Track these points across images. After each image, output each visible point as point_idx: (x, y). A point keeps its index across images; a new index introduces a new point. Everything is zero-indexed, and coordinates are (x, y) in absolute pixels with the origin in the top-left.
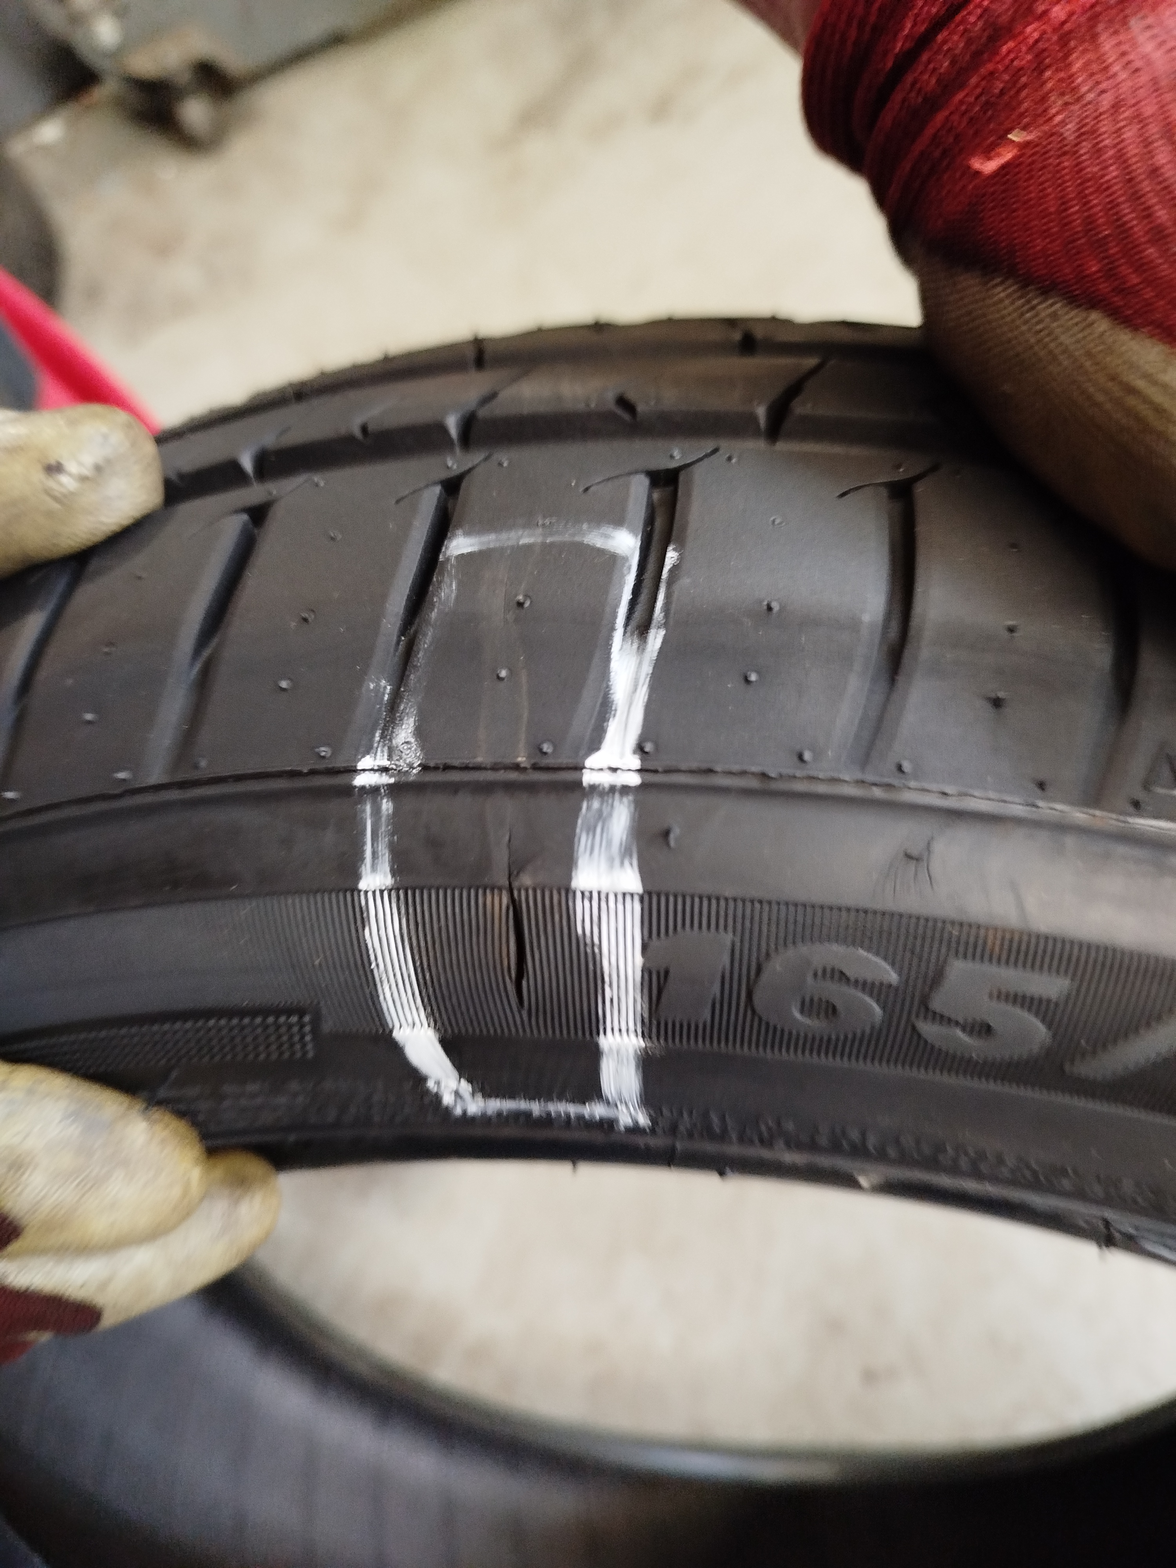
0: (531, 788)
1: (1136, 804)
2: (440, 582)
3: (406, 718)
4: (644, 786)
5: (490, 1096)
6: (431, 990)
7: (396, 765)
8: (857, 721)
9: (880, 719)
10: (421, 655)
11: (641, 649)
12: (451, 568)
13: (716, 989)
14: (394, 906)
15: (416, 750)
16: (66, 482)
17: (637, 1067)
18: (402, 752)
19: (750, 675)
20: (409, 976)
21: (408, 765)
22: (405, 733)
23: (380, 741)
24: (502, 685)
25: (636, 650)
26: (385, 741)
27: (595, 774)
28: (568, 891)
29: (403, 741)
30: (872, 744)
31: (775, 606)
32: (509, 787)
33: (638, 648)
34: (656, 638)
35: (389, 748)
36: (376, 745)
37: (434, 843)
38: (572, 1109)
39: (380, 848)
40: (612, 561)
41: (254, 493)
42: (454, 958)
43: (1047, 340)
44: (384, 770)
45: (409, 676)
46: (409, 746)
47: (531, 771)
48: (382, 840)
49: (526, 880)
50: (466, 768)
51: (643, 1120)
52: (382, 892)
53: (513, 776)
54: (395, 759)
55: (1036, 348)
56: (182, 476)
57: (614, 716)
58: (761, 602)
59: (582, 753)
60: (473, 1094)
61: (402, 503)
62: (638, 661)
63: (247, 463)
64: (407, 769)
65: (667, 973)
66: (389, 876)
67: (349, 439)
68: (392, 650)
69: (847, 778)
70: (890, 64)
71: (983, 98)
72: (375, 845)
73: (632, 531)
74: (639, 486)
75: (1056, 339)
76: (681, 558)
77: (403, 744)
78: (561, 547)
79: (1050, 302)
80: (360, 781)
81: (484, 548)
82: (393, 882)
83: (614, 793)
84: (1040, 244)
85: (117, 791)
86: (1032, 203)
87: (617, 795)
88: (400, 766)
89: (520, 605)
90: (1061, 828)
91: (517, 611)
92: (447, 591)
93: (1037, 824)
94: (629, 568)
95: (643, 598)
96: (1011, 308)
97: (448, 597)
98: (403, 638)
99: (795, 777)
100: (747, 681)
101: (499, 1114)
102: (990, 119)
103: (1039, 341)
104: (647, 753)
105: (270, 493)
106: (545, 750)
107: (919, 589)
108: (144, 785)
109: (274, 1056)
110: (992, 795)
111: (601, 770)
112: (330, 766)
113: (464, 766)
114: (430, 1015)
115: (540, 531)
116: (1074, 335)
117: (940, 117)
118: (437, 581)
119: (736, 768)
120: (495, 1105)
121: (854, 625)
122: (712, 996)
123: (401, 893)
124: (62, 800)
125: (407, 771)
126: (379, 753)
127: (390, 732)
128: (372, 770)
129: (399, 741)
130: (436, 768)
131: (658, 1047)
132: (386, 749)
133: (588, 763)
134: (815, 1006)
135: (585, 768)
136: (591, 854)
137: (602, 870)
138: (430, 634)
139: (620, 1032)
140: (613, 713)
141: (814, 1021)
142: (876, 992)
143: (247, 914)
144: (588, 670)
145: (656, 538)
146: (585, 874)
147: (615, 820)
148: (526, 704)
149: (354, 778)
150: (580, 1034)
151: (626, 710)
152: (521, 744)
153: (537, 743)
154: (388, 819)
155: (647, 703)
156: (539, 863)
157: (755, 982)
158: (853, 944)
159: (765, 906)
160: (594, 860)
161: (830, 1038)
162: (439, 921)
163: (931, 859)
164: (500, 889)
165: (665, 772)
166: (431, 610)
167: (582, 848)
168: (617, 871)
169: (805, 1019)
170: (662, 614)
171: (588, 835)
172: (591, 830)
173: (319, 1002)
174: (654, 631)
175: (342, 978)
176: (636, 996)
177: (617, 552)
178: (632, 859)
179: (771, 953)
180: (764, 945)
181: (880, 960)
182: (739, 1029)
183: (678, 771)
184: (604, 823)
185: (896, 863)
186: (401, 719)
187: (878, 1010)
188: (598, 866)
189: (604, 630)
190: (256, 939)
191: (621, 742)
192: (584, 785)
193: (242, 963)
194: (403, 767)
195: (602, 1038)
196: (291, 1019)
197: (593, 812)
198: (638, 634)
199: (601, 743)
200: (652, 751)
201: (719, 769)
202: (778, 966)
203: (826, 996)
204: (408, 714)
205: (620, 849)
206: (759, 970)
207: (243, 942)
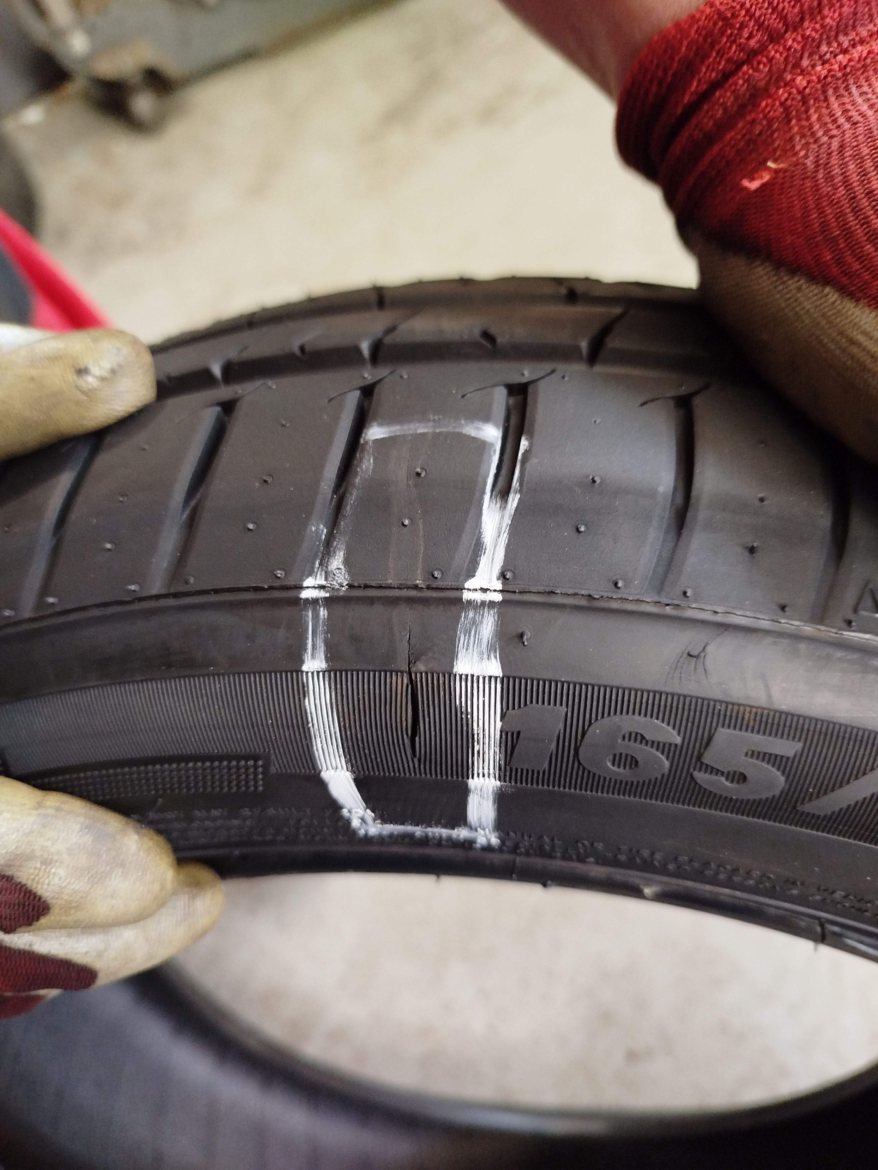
0: (425, 602)
1: (849, 623)
2: (361, 459)
3: (338, 552)
4: (504, 602)
5: (386, 823)
6: (350, 744)
7: (330, 584)
8: (655, 560)
9: (671, 559)
10: (348, 508)
11: (503, 507)
12: (369, 448)
13: (553, 745)
14: (327, 683)
15: (345, 574)
16: (91, 381)
17: (494, 802)
18: (335, 575)
19: (581, 526)
20: (335, 733)
21: (339, 584)
22: (337, 562)
23: (319, 567)
24: (405, 529)
25: (499, 508)
26: (323, 567)
27: (470, 593)
28: (451, 674)
29: (336, 568)
30: (665, 575)
31: (597, 479)
32: (410, 600)
33: (500, 507)
34: (514, 500)
35: (326, 572)
36: (316, 570)
37: (355, 639)
38: (444, 832)
39: (318, 642)
40: (482, 446)
41: (224, 393)
42: (368, 721)
43: (794, 305)
44: (322, 587)
45: (340, 523)
46: (340, 571)
47: (426, 590)
48: (319, 636)
49: (421, 667)
50: (380, 587)
51: (495, 841)
52: (318, 672)
53: (413, 593)
54: (330, 580)
55: (787, 310)
56: (170, 378)
57: (485, 553)
58: (588, 477)
59: (462, 578)
60: (374, 820)
61: (332, 402)
62: (501, 516)
63: (217, 370)
64: (338, 587)
65: (519, 733)
66: (324, 662)
67: (291, 356)
68: (328, 504)
69: (648, 600)
70: (680, 110)
71: (747, 137)
72: (315, 640)
73: (496, 425)
74: (500, 396)
75: (800, 304)
76: (531, 445)
77: (335, 570)
78: (446, 436)
79: (796, 279)
80: (305, 594)
81: (392, 435)
82: (326, 666)
83: (484, 607)
84: (789, 239)
85: (129, 599)
86: (783, 210)
87: (486, 609)
88: (333, 585)
89: (418, 474)
90: (797, 637)
91: (416, 479)
92: (366, 464)
93: (780, 634)
94: (495, 451)
95: (504, 472)
96: (768, 282)
97: (367, 468)
98: (335, 496)
99: (611, 598)
100: (578, 530)
101: (391, 836)
102: (751, 152)
103: (788, 306)
104: (508, 579)
105: (236, 393)
106: (436, 576)
107: (698, 470)
108: (148, 595)
109: (234, 790)
110: (748, 613)
111: (476, 590)
112: (284, 584)
113: (378, 586)
114: (349, 761)
115: (431, 424)
116: (814, 302)
117: (716, 148)
118: (360, 456)
119: (570, 591)
120: (390, 828)
121: (652, 494)
122: (550, 751)
123: (332, 673)
124: (89, 604)
126: (318, 576)
127: (326, 561)
128: (314, 587)
129: (333, 567)
130: (359, 587)
131: (510, 787)
132: (323, 573)
133: (466, 586)
134: (623, 760)
135: (465, 589)
136: (467, 650)
137: (475, 661)
138: (355, 494)
139: (484, 776)
140: (483, 551)
141: (621, 770)
142: (666, 750)
143: (220, 687)
144: (466, 521)
145: (511, 430)
146: (463, 663)
147: (484, 626)
148: (422, 543)
149: (300, 593)
150: (455, 777)
151: (493, 549)
152: (419, 571)
153: (430, 571)
154: (324, 622)
155: (507, 545)
156: (430, 655)
157: (581, 741)
158: (652, 717)
159: (590, 688)
160: (469, 653)
161: (632, 782)
162: (358, 694)
163: (706, 657)
164: (402, 672)
165: (520, 592)
166: (356, 477)
167: (461, 645)
168: (486, 662)
169: (615, 769)
170: (518, 484)
171: (465, 636)
172: (468, 632)
173: (269, 751)
174: (512, 495)
175: (287, 733)
176: (496, 750)
177: (486, 439)
178: (496, 653)
179: (593, 721)
180: (588, 716)
181: (670, 728)
182: (569, 775)
183: (530, 592)
184: (476, 628)
185: (681, 660)
186: (335, 553)
187: (667, 764)
188: (472, 658)
189: (478, 494)
190: (226, 705)
191: (489, 571)
192: (464, 600)
193: (215, 722)
194: (336, 585)
195: (470, 780)
196: (249, 762)
197: (469, 620)
198: (500, 497)
199: (475, 572)
200: (511, 578)
201: (559, 592)
202: (598, 731)
203: (630, 752)
204: (339, 549)
205: (488, 646)
206: (584, 734)
207: (216, 707)
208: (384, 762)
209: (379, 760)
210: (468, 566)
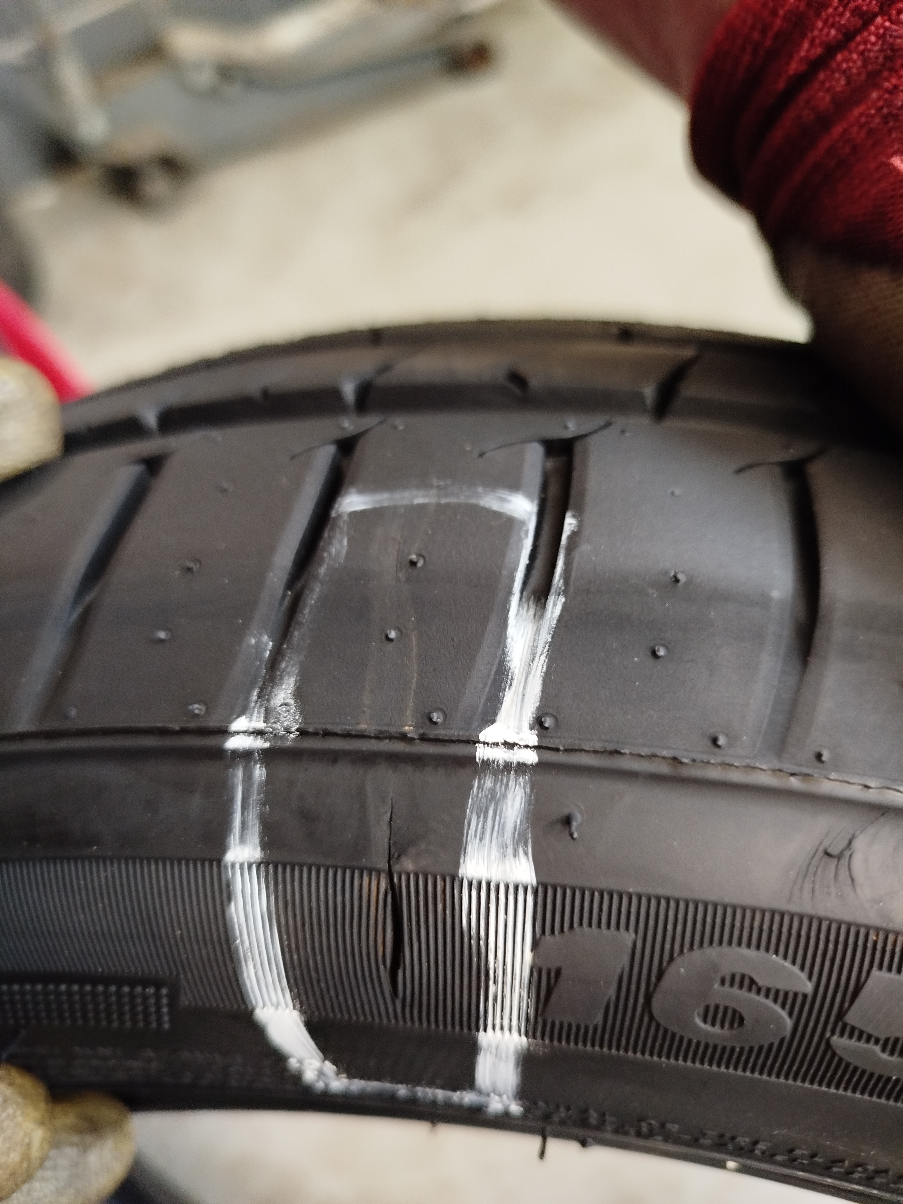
0: (417, 760)
2: (330, 538)
3: (287, 677)
4: (541, 766)
5: (355, 1078)
6: (298, 973)
7: (272, 728)
8: (770, 704)
9: (794, 704)
10: (306, 611)
11: (540, 614)
12: (343, 524)
13: (612, 992)
14: (263, 881)
15: (294, 713)
17: (517, 1065)
18: (280, 714)
19: (659, 649)
20: (275, 955)
21: (285, 728)
22: (284, 694)
23: (257, 701)
24: (390, 646)
25: (532, 617)
26: (263, 701)
27: (488, 749)
28: (454, 878)
29: (282, 702)
30: (787, 727)
31: (682, 577)
32: (394, 758)
33: (535, 615)
34: (555, 605)
35: (267, 709)
36: (253, 704)
37: (307, 816)
38: (441, 1094)
39: (250, 817)
40: (508, 524)
42: (325, 941)
44: (258, 733)
45: (292, 633)
46: (288, 708)
47: (418, 741)
48: (253, 808)
49: (408, 864)
50: (348, 735)
51: (516, 1109)
52: (250, 865)
53: (399, 747)
54: (272, 721)
57: (511, 685)
58: (667, 573)
59: (475, 724)
60: (338, 1073)
61: (295, 460)
62: (535, 628)
63: (150, 418)
64: (284, 733)
65: (558, 972)
66: (259, 849)
67: (249, 401)
68: (277, 605)
69: (764, 767)
72: (246, 813)
73: (529, 496)
74: (534, 455)
76: (580, 525)
77: (281, 705)
78: (456, 508)
80: (233, 743)
81: (377, 506)
82: (262, 856)
83: (509, 772)
87: (512, 776)
88: (277, 729)
89: (413, 564)
91: (410, 570)
92: (338, 546)
94: (527, 532)
95: (540, 563)
97: (338, 552)
98: (289, 593)
99: (708, 763)
100: (654, 654)
104: (547, 729)
106: (435, 719)
109: (129, 1024)
111: (497, 744)
112: (202, 725)
113: (345, 733)
114: (296, 997)
115: (433, 492)
118: (329, 536)
119: (645, 751)
120: (361, 1084)
121: (764, 601)
122: (606, 999)
123: (271, 867)
125: (284, 735)
126: (255, 714)
127: (268, 692)
128: (244, 732)
129: (278, 701)
130: (315, 734)
131: (541, 1047)
132: (263, 710)
133: (482, 737)
134: (720, 1015)
135: (479, 742)
136: (481, 839)
137: (493, 858)
138: (318, 590)
139: (502, 1028)
140: (509, 682)
141: (717, 1029)
142: (789, 1002)
143: (106, 877)
144: (483, 635)
145: (550, 504)
146: (474, 861)
147: (509, 802)
148: (415, 667)
149: (225, 742)
150: (457, 1028)
151: (523, 680)
152: (409, 712)
153: (427, 712)
154: (260, 786)
155: (545, 673)
156: (423, 846)
157: (656, 985)
158: (767, 950)
159: (672, 904)
160: (484, 846)
161: (733, 1049)
162: (310, 901)
163: (853, 856)
164: (379, 872)
165: (566, 751)
166: (320, 565)
167: (472, 832)
168: (510, 860)
169: (708, 1027)
170: (562, 581)
171: (479, 817)
172: (483, 812)
173: (178, 975)
174: (553, 597)
175: (204, 952)
176: (522, 993)
177: (514, 515)
178: (527, 847)
179: (675, 955)
180: (668, 946)
181: (796, 969)
182: (634, 1032)
183: (581, 750)
184: (496, 805)
185: (815, 862)
186: (281, 679)
187: (789, 1023)
188: (489, 853)
189: (501, 594)
190: (114, 904)
191: (518, 715)
192: (477, 760)
193: (98, 928)
194: (280, 730)
195: (481, 1032)
196: (147, 990)
197: (486, 791)
198: (534, 599)
199: (495, 714)
200: (553, 726)
201: (627, 751)
202: (682, 970)
203: (732, 1005)
204: (289, 673)
205: (514, 834)
206: (661, 974)
207: (100, 905)
208: (350, 1002)
209: (341, 998)
210: (485, 705)
